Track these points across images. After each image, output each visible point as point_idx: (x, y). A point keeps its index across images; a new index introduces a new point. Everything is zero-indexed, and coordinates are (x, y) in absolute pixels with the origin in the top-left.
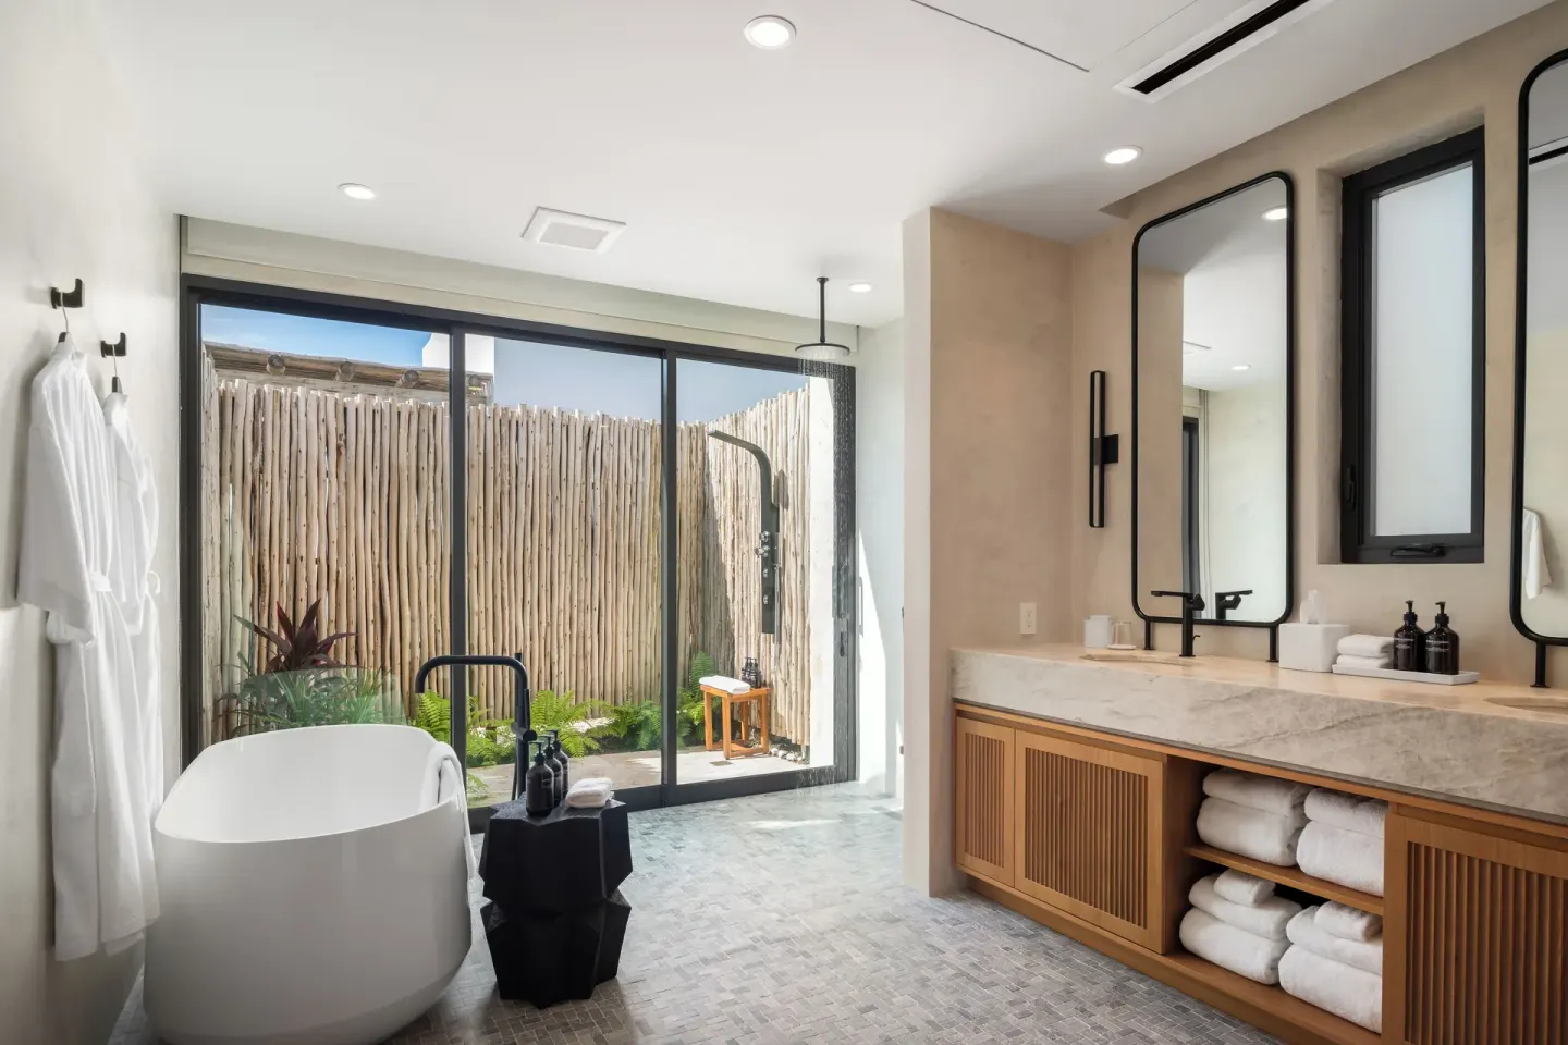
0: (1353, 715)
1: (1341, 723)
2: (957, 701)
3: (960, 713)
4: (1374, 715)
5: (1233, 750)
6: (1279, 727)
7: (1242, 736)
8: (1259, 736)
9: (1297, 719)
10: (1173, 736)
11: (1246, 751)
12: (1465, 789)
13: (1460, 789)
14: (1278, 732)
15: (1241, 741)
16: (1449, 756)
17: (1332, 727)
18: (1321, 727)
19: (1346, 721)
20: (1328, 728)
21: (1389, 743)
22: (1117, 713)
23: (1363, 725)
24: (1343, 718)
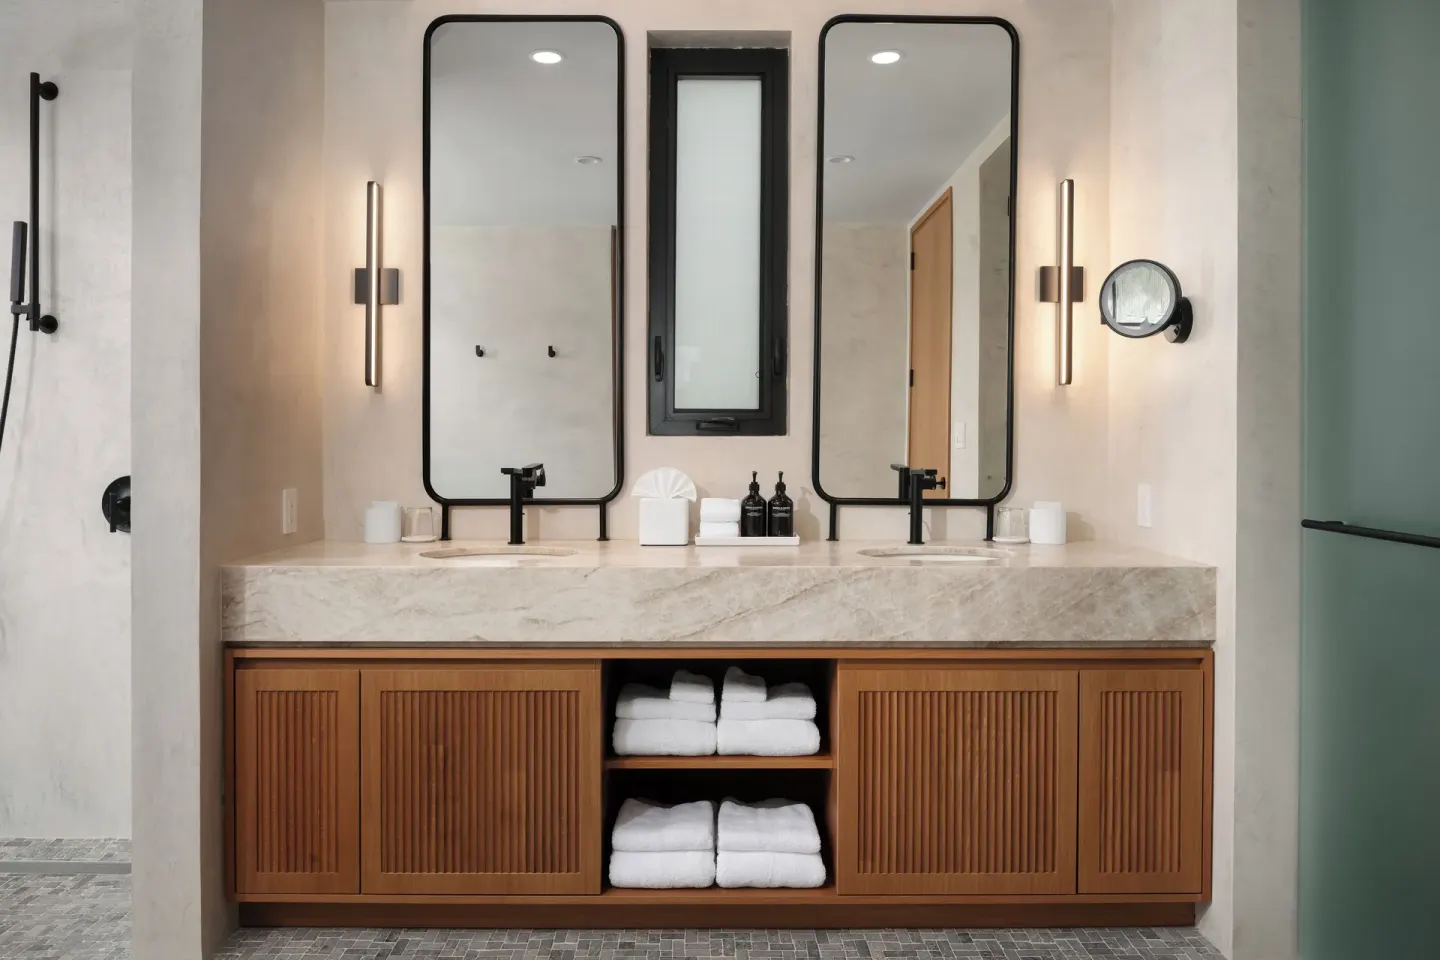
0: (812, 583)
1: (801, 592)
2: (230, 645)
3: (241, 663)
4: (832, 581)
5: (691, 639)
6: (740, 607)
7: (701, 622)
8: (718, 620)
9: (758, 595)
10: (615, 636)
11: (704, 638)
12: (904, 634)
13: (900, 636)
14: (740, 611)
15: (698, 628)
16: (893, 608)
17: (793, 598)
18: (783, 597)
19: (805, 590)
20: (788, 600)
21: (844, 605)
22: (536, 621)
23: (821, 592)
24: (803, 588)
